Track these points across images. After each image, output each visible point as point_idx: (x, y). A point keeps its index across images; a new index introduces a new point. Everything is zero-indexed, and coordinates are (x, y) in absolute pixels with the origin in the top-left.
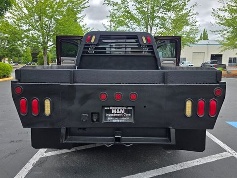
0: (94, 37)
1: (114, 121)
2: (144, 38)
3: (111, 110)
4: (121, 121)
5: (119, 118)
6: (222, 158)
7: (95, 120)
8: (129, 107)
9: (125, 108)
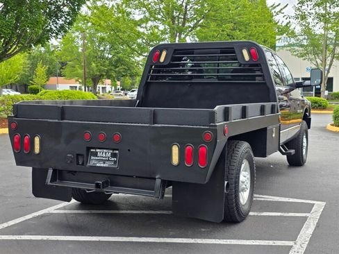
0: (164, 53)
1: (98, 165)
2: (245, 52)
3: (97, 152)
4: (105, 165)
5: (104, 162)
7: (80, 163)
8: (117, 150)
9: (111, 151)
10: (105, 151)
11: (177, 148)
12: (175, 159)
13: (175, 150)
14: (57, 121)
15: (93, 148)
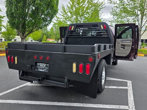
0: (73, 27)
1: (40, 70)
2: (102, 26)
3: (40, 65)
5: (43, 69)
6: (119, 108)
7: (33, 69)
9: (46, 64)
10: (43, 64)
11: (75, 65)
12: (74, 70)
14: (23, 50)
15: (38, 63)
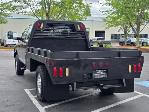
3: (96, 72)
4: (101, 77)
7: (89, 78)
8: (105, 70)
9: (102, 70)
10: (100, 71)
12: (130, 70)
13: (130, 66)
15: (94, 70)
